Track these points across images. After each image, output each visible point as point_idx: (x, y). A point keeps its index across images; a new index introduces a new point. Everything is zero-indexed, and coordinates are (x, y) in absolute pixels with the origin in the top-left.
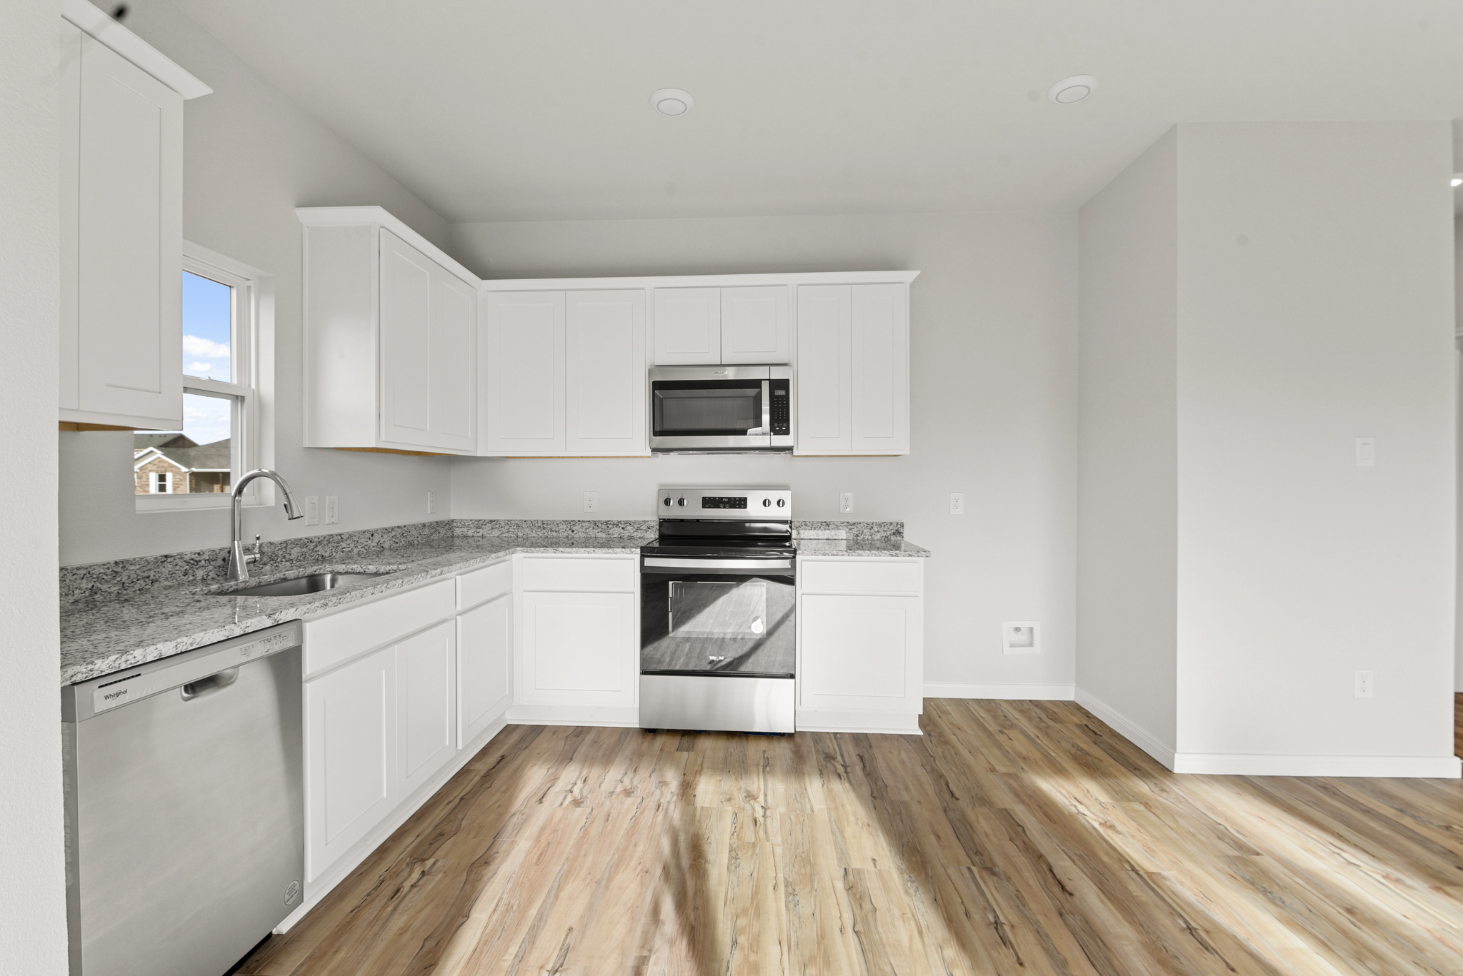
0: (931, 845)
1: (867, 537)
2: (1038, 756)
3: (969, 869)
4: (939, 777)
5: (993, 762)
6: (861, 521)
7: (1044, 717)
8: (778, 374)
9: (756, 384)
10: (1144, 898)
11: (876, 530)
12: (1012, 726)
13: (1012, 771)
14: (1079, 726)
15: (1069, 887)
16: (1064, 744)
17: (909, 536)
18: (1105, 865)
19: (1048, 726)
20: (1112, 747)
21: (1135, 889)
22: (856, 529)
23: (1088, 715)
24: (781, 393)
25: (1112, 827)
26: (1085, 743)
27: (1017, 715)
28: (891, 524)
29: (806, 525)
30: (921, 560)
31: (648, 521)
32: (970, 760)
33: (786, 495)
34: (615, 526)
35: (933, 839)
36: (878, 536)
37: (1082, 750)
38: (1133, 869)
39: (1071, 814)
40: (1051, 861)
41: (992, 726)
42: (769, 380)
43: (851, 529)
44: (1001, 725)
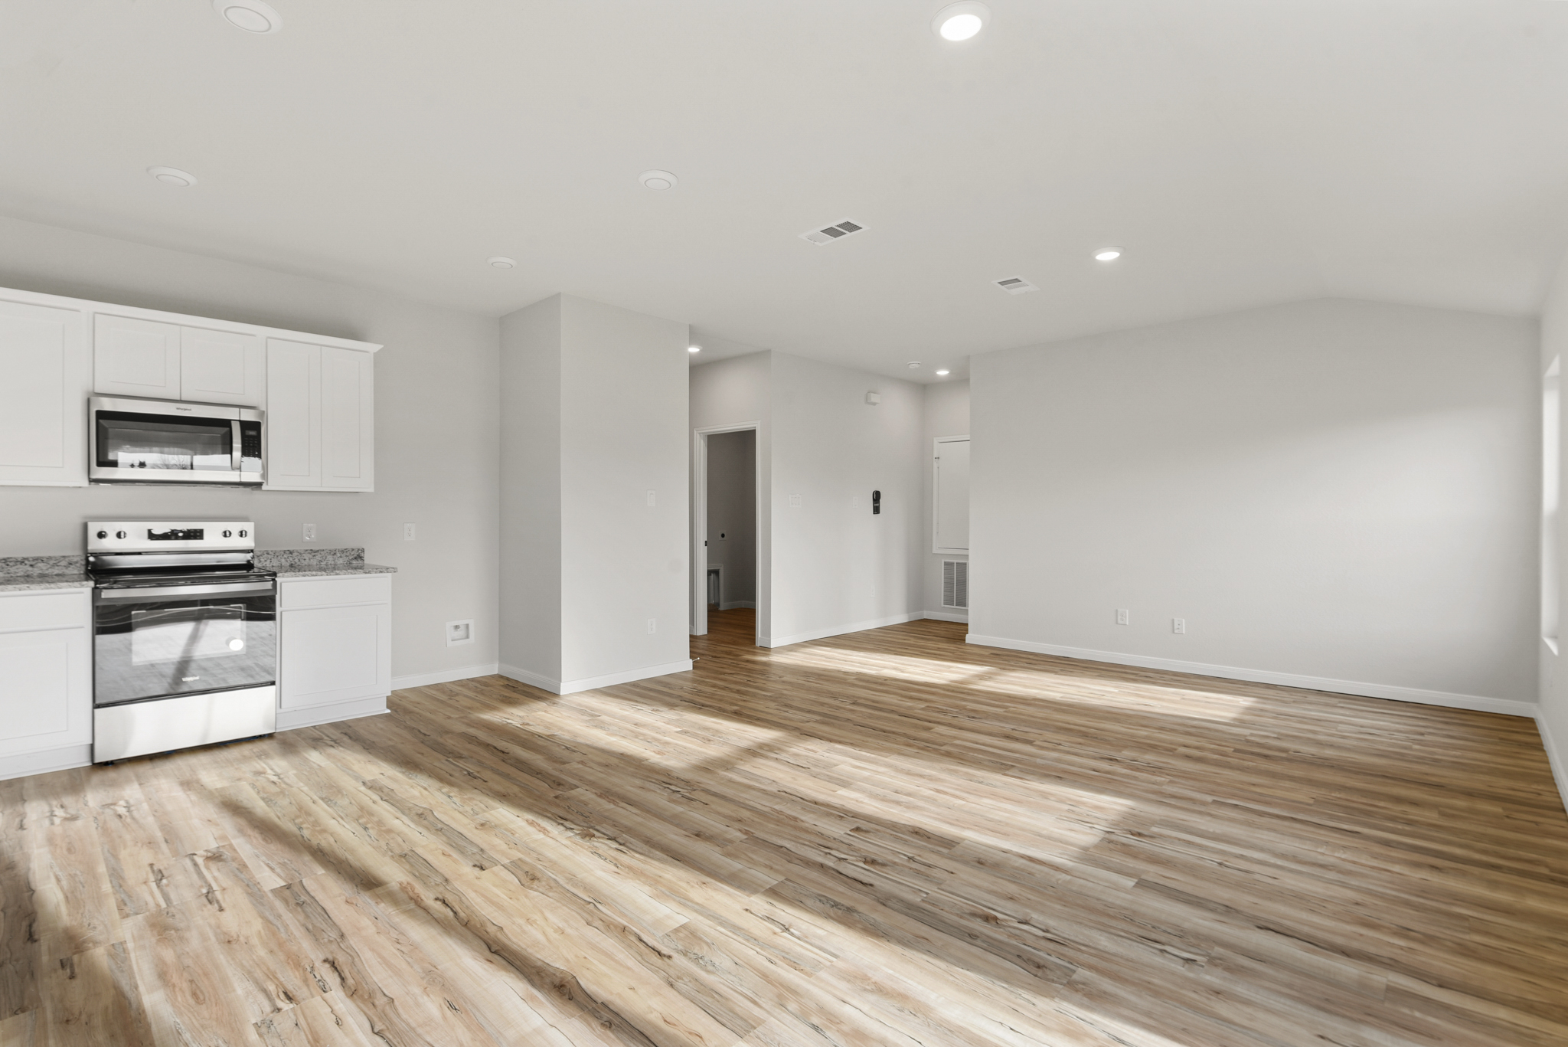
0: (418, 758)
1: (330, 562)
2: (478, 705)
3: (447, 760)
4: (411, 729)
5: (448, 714)
6: (324, 548)
7: (478, 685)
8: (248, 416)
9: (226, 423)
10: (545, 744)
11: (339, 555)
12: (457, 694)
13: (462, 715)
14: (502, 686)
15: (506, 751)
16: (494, 696)
17: (368, 559)
18: (525, 739)
19: (482, 690)
20: (525, 692)
21: (541, 742)
22: (320, 556)
23: (508, 679)
24: (253, 433)
25: (528, 724)
26: (507, 693)
27: (460, 688)
28: (353, 550)
29: (268, 554)
30: (389, 575)
31: (69, 557)
32: (433, 717)
33: (249, 527)
34: (18, 563)
35: (419, 755)
36: (341, 561)
37: (506, 697)
38: (539, 736)
39: (504, 725)
40: (495, 745)
41: (443, 697)
42: (240, 421)
43: (314, 556)
44: (449, 695)
